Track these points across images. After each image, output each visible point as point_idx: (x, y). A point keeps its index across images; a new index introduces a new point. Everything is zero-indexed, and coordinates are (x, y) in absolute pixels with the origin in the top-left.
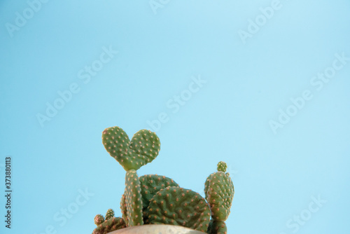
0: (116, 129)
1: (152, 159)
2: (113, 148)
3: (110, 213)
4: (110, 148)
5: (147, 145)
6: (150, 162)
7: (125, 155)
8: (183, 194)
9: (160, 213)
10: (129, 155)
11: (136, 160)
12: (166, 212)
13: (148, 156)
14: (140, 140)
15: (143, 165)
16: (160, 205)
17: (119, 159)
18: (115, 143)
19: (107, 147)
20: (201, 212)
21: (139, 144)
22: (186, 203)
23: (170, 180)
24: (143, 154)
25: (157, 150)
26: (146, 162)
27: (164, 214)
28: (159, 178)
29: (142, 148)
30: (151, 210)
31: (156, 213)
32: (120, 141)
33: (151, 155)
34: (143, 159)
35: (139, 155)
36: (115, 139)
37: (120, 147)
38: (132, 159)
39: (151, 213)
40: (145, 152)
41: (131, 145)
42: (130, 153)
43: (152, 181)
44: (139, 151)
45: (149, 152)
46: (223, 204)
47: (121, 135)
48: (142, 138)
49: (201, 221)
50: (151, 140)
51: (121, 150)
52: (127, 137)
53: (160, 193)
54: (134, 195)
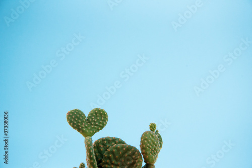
0: (76, 110)
1: (102, 128)
2: (74, 124)
3: (82, 165)
4: (72, 124)
5: (98, 118)
6: (101, 129)
7: (83, 127)
8: (124, 149)
9: (110, 163)
10: (86, 127)
11: (90, 130)
12: (113, 162)
13: (99, 126)
14: (93, 115)
15: (96, 132)
16: (109, 158)
17: (79, 130)
18: (75, 120)
19: (70, 123)
20: (136, 159)
21: (92, 119)
22: (126, 155)
23: (118, 139)
24: (96, 125)
25: (105, 121)
26: (98, 130)
27: (113, 164)
28: (110, 139)
29: (94, 121)
30: (103, 161)
31: (107, 163)
32: (79, 118)
33: (101, 125)
34: (95, 128)
35: (92, 126)
36: (75, 117)
37: (79, 122)
38: (88, 129)
39: (104, 164)
40: (97, 123)
41: (87, 120)
42: (86, 125)
43: (105, 142)
44: (93, 123)
45: (100, 123)
46: (151, 153)
47: (79, 114)
48: (94, 114)
49: (136, 166)
50: (101, 114)
51: (79, 124)
52: (84, 115)
53: (109, 150)
54: (89, 154)
